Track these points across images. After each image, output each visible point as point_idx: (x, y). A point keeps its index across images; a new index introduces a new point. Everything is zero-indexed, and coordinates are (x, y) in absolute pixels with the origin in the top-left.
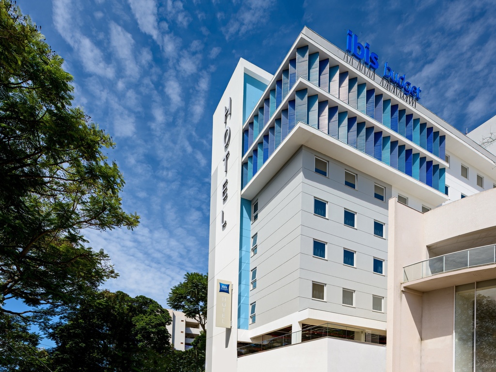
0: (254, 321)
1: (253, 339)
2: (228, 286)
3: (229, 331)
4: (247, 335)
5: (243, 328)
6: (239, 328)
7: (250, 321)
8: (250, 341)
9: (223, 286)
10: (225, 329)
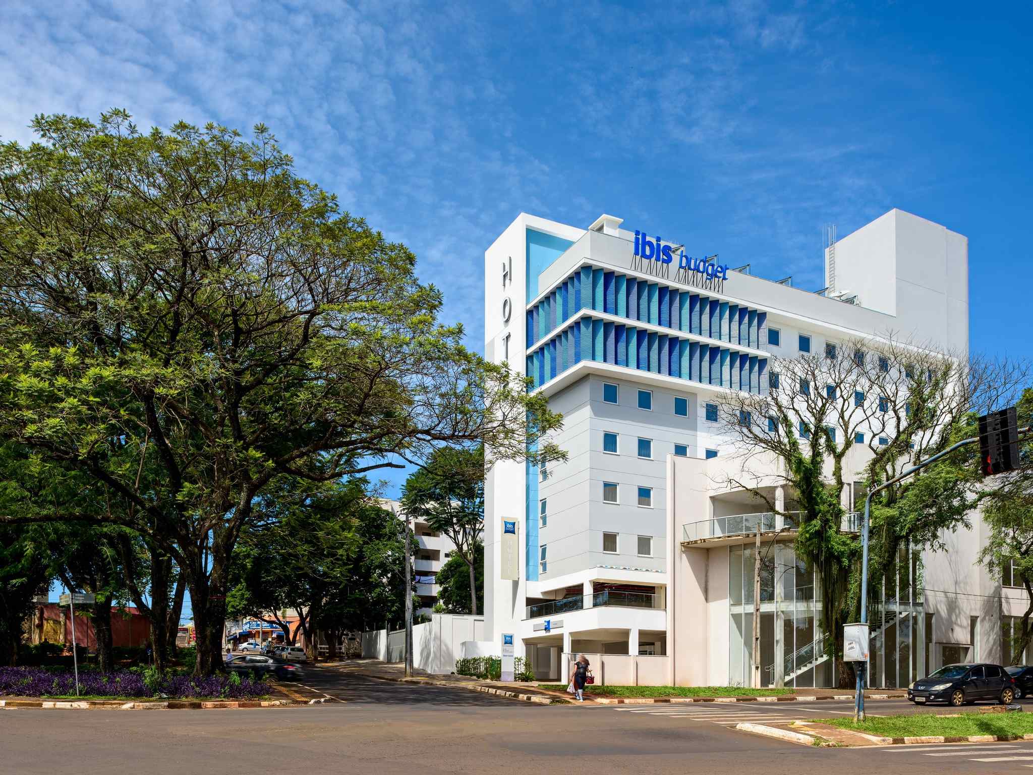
0: (545, 569)
1: (544, 593)
2: (514, 524)
3: (516, 584)
4: (537, 589)
5: (532, 580)
6: (527, 579)
7: (541, 568)
8: (541, 597)
9: (508, 526)
10: (511, 581)
